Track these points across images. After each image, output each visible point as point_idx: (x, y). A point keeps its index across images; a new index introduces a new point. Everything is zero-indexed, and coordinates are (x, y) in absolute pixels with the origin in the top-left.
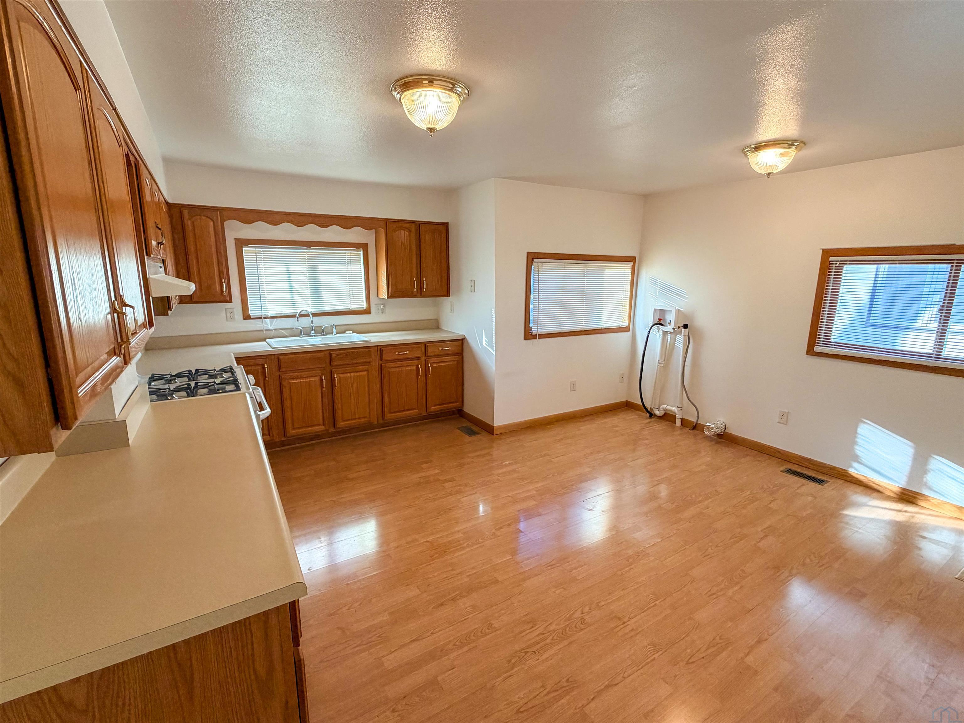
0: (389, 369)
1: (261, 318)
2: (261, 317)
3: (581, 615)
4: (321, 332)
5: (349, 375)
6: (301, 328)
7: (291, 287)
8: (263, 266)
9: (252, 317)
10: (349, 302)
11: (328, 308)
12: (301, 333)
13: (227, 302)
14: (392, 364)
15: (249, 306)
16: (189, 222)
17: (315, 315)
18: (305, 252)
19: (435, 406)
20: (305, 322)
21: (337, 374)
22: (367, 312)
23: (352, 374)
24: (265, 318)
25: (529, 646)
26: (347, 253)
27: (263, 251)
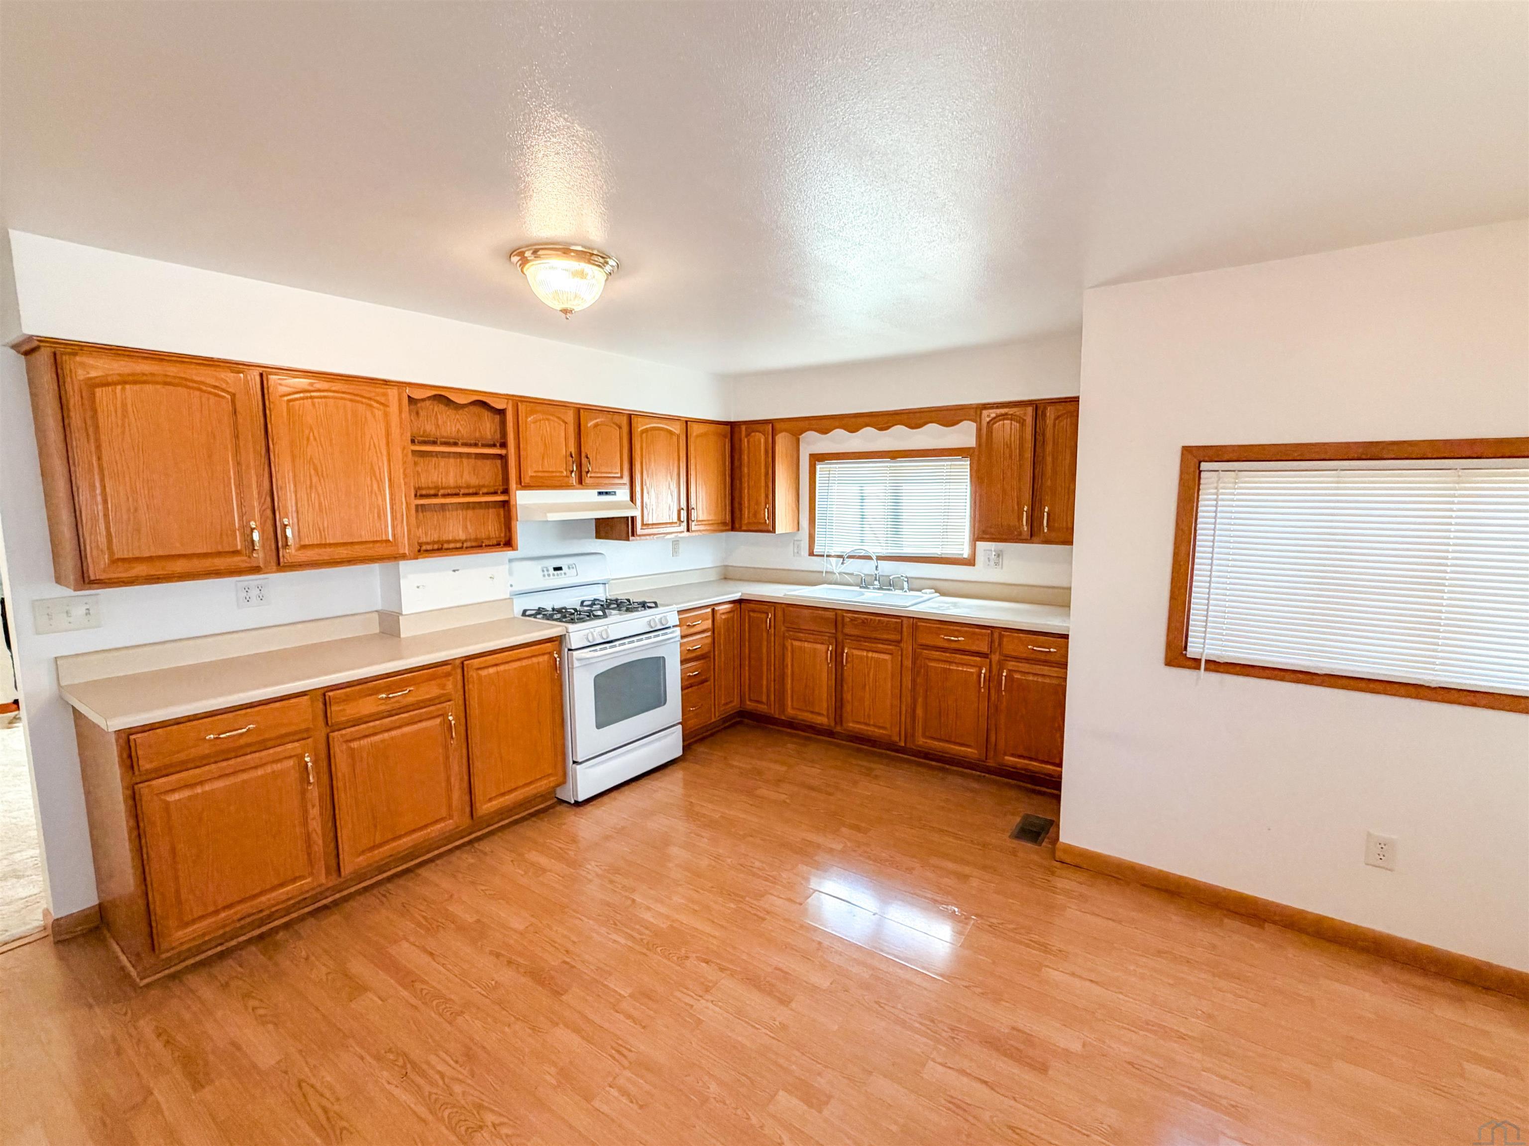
0: (927, 661)
1: (823, 556)
2: (822, 554)
3: (490, 1124)
4: (889, 584)
5: (865, 653)
6: (863, 575)
7: (863, 517)
8: (836, 488)
9: (815, 553)
10: (941, 543)
11: (909, 550)
12: (864, 583)
13: (768, 531)
14: (936, 654)
15: (816, 539)
16: (746, 440)
17: (879, 558)
18: (887, 467)
19: (1013, 755)
20: (867, 568)
21: (849, 648)
22: (970, 562)
23: (870, 654)
24: (828, 556)
25: (414, 1065)
26: (947, 465)
27: (839, 468)
